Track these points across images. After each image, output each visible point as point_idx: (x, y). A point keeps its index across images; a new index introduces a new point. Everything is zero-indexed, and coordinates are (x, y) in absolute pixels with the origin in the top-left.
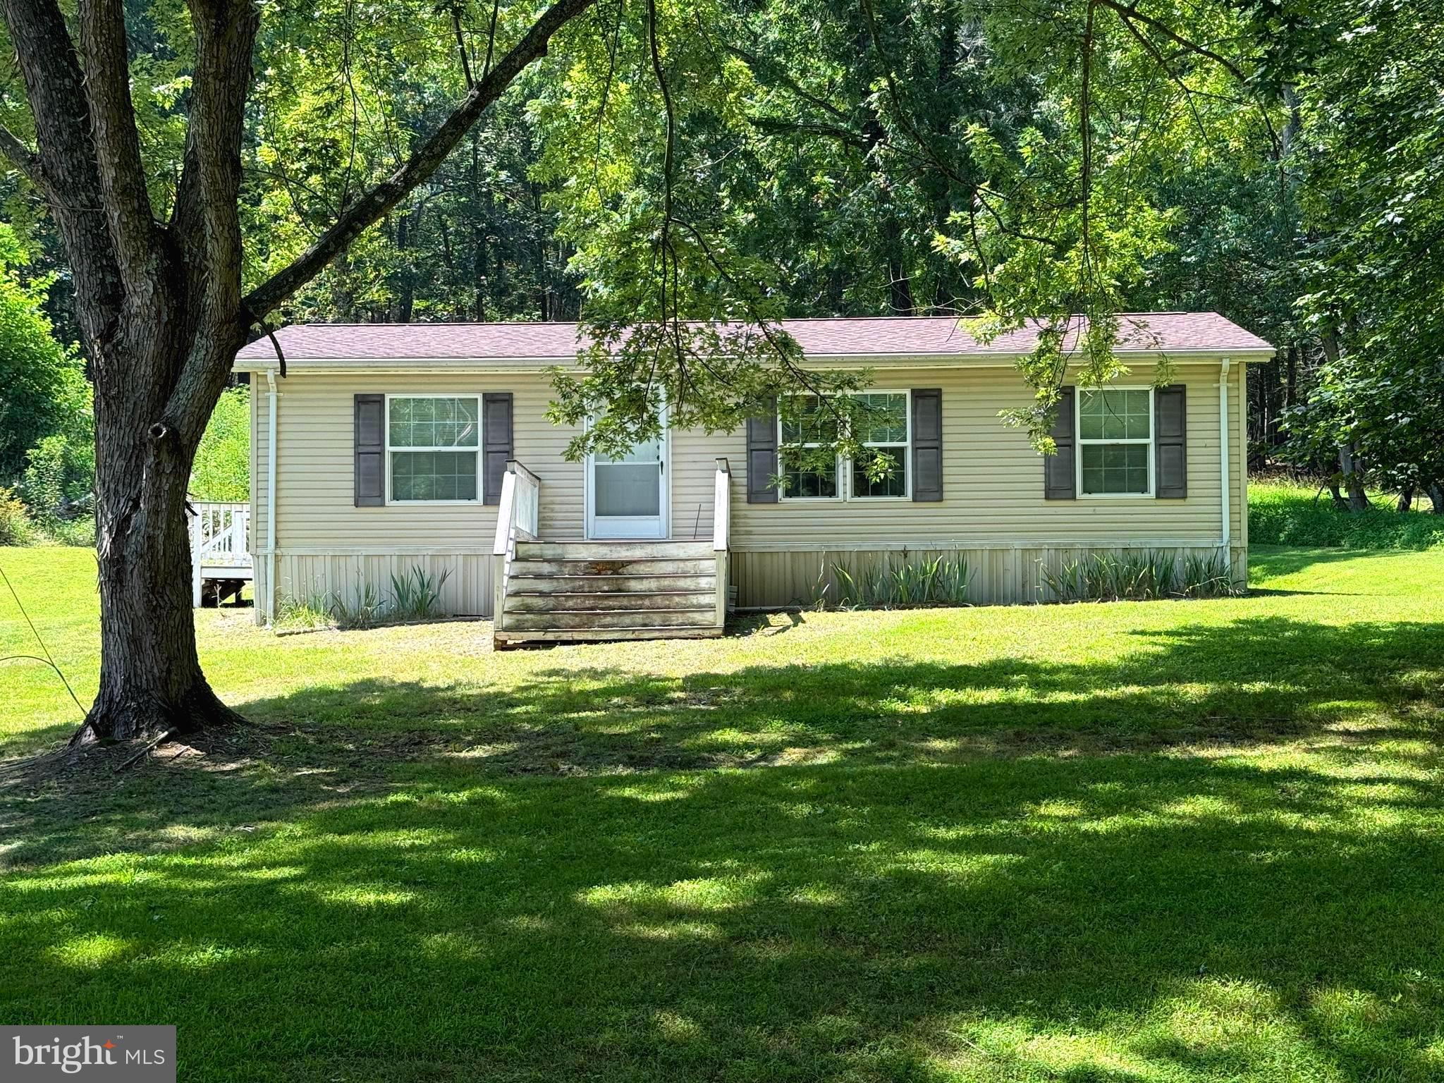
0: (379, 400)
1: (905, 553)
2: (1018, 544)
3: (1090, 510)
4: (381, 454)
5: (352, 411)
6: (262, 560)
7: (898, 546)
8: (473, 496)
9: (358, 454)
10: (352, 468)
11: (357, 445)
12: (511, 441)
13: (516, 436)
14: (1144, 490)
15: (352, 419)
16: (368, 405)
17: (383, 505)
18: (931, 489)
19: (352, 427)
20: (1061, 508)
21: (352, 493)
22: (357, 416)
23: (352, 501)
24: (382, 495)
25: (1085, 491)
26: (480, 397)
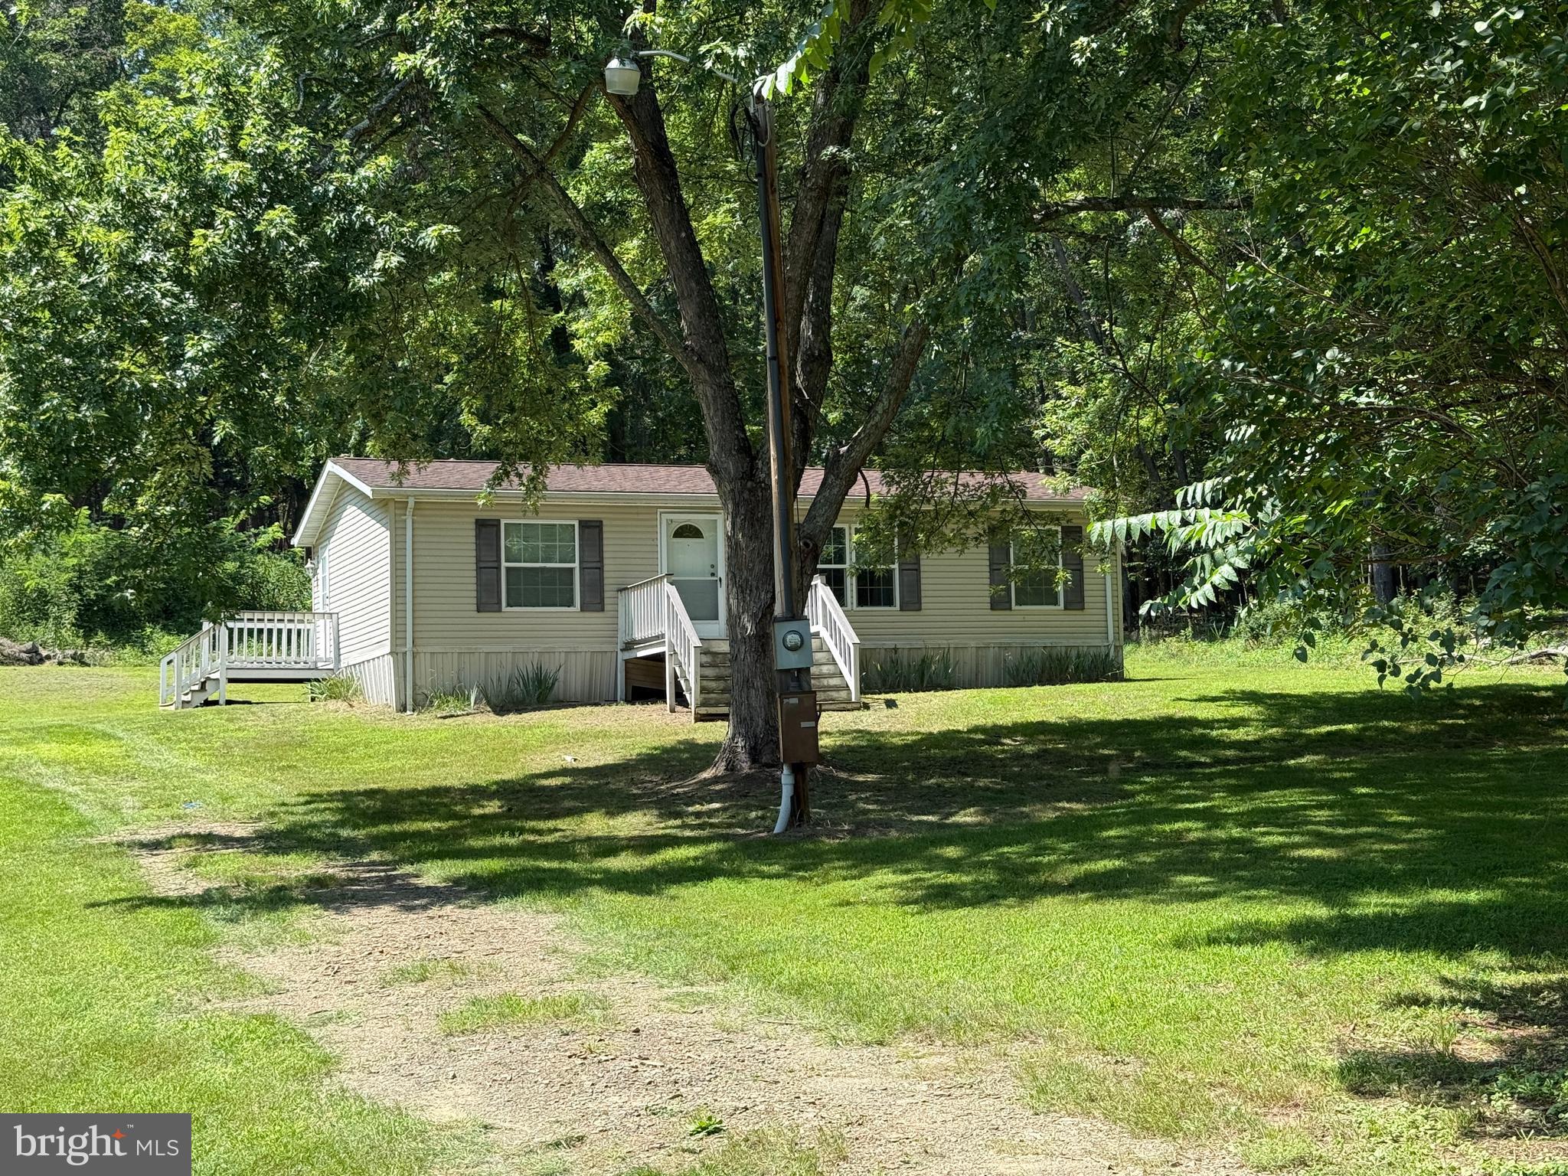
0: (496, 524)
1: (896, 650)
2: (973, 644)
3: (1020, 618)
4: (498, 568)
5: (473, 533)
6: (400, 656)
7: (890, 644)
8: (570, 603)
9: (479, 569)
10: (474, 580)
11: (478, 561)
12: (601, 561)
13: (605, 555)
14: (1056, 603)
15: (473, 540)
16: (486, 529)
17: (500, 610)
18: (913, 602)
19: (474, 547)
20: (1001, 616)
21: (474, 601)
22: (477, 537)
23: (474, 607)
24: (499, 603)
25: (1017, 604)
26: (576, 523)
